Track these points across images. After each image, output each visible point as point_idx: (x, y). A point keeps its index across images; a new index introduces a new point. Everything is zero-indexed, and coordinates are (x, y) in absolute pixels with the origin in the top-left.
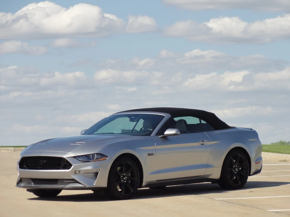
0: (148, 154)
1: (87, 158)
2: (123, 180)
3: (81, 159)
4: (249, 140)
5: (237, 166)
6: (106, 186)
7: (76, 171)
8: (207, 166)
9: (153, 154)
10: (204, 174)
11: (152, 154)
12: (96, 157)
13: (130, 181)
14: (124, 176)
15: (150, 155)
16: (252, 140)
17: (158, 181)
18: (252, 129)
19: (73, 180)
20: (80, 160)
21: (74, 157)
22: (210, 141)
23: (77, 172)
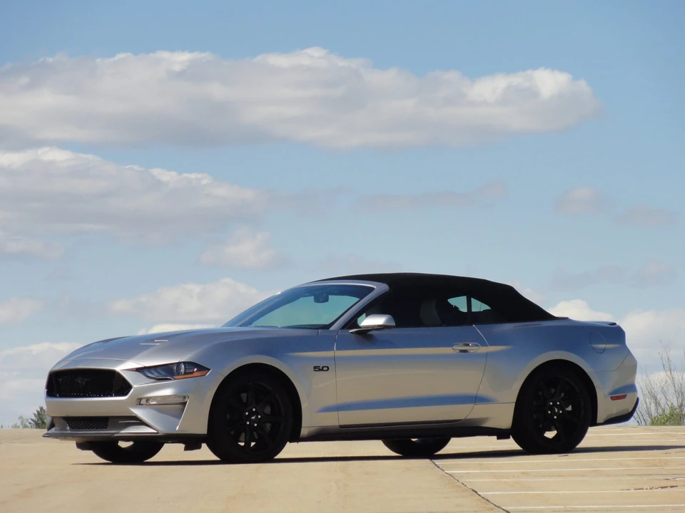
0: (315, 367)
1: (166, 372)
2: (250, 421)
3: (153, 374)
4: (595, 346)
5: (558, 403)
6: (206, 432)
7: (141, 399)
8: (476, 399)
9: (328, 369)
10: (469, 417)
11: (325, 369)
12: (182, 370)
13: (268, 425)
14: (252, 414)
15: (320, 370)
16: (602, 346)
17: (341, 427)
18: (615, 324)
19: (135, 418)
20: (150, 375)
21: (138, 370)
22: (484, 344)
23: (143, 402)
